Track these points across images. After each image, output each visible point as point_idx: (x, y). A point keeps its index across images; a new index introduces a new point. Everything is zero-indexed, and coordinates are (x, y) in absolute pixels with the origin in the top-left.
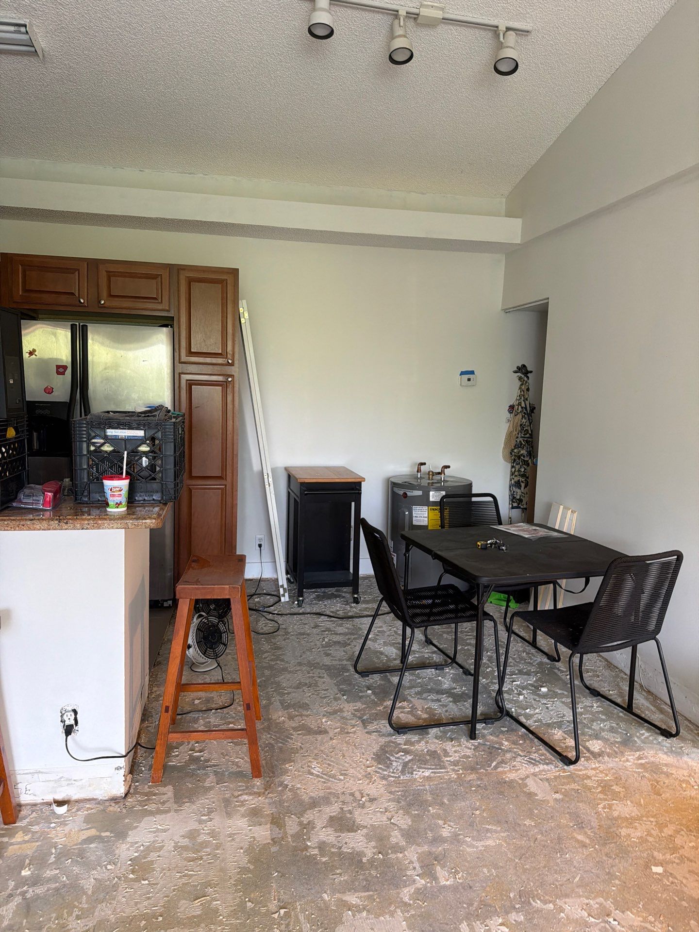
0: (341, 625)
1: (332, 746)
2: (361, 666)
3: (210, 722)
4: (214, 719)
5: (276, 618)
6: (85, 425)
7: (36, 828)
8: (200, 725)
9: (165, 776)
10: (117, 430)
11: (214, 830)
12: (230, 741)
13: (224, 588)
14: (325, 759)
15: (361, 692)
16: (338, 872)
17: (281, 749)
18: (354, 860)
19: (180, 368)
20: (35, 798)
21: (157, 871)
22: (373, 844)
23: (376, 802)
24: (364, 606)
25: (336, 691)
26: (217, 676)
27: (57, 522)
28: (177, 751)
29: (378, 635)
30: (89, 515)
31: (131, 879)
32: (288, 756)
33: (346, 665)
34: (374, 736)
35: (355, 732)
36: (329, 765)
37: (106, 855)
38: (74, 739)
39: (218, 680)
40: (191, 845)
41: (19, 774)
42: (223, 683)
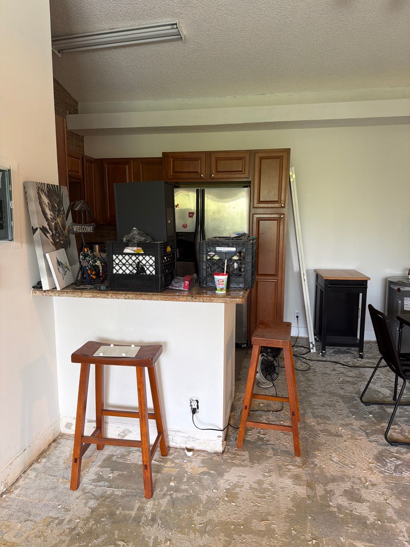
0: (351, 371)
1: (345, 445)
2: (365, 399)
3: (269, 418)
4: (271, 417)
5: (308, 362)
6: (205, 245)
7: (177, 461)
8: (264, 419)
9: (244, 445)
10: (221, 248)
11: (272, 482)
12: (281, 431)
13: (279, 341)
14: (341, 453)
15: (365, 415)
16: (350, 525)
17: (312, 441)
18: (361, 521)
19: (253, 211)
20: (177, 445)
21: (240, 499)
22: (374, 513)
23: (376, 487)
24: (367, 360)
25: (348, 412)
26: (272, 392)
27: (191, 297)
28: (250, 432)
29: (376, 380)
30: (206, 294)
31: (226, 500)
32: (318, 447)
33: (354, 396)
34: (374, 444)
35: (361, 439)
36: (344, 457)
37: (213, 484)
38: (196, 416)
39: (274, 394)
40: (259, 488)
41: (169, 431)
42: (277, 396)
